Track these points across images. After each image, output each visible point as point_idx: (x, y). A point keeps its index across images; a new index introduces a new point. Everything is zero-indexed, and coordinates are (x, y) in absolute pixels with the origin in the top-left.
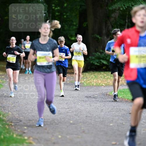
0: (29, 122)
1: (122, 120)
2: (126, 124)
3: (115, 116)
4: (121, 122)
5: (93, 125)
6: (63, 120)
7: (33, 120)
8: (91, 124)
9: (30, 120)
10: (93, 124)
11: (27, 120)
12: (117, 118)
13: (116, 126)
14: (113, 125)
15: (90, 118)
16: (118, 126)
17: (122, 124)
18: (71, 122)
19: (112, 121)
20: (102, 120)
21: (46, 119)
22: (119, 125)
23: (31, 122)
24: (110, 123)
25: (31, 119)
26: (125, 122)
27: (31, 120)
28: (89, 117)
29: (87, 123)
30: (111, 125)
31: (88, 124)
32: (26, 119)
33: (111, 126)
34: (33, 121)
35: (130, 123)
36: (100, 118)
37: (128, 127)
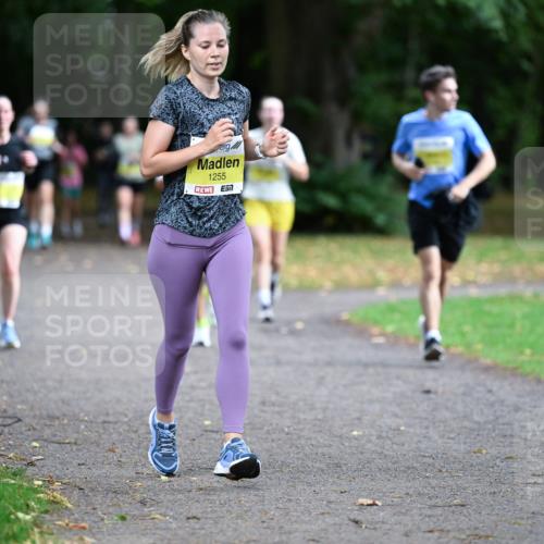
1: (396, 416)
2: (412, 430)
3: (371, 402)
4: (390, 421)
5: (288, 434)
7: (64, 415)
8: (283, 430)
9: (52, 418)
10: (286, 430)
11: (41, 417)
12: (377, 407)
13: (374, 438)
14: (363, 436)
15: (277, 409)
16: (379, 437)
17: (399, 430)
18: (207, 423)
19: (359, 419)
20: (320, 417)
21: (111, 412)
22: (384, 434)
23: (57, 423)
24: (352, 427)
25: (58, 414)
26: (406, 425)
27: (58, 418)
28: (273, 404)
29: (266, 428)
30: (355, 433)
31: (268, 432)
32: (37, 412)
33: (356, 438)
34: (66, 421)
35: (427, 428)
36: (312, 408)
37: (419, 442)
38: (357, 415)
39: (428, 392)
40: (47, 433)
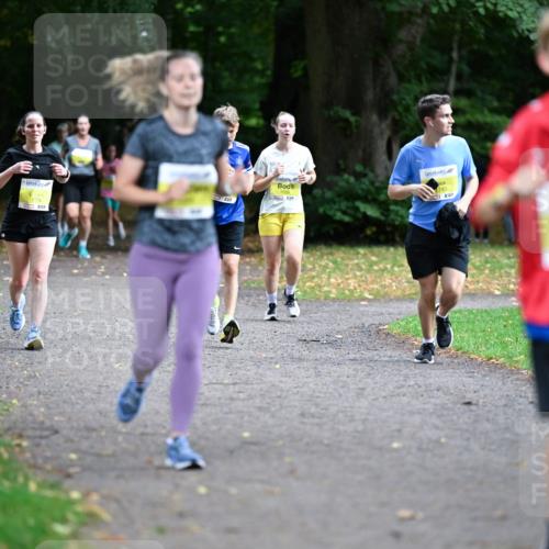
0: (85, 434)
1: (437, 427)
2: (452, 442)
3: (412, 413)
4: (433, 434)
5: (328, 445)
6: (214, 428)
7: (102, 427)
8: (321, 443)
9: (90, 429)
10: (326, 442)
11: (78, 430)
12: (417, 419)
13: (414, 451)
14: (404, 447)
15: (316, 421)
16: (420, 449)
17: (438, 442)
18: (246, 434)
19: (399, 431)
20: (360, 428)
21: (149, 423)
22: (424, 446)
23: (94, 434)
24: (392, 438)
25: (95, 425)
26: (446, 437)
27: (94, 430)
28: (313, 416)
29: (305, 440)
30: (395, 445)
31: (308, 444)
32: (75, 424)
33: (396, 450)
34: (103, 433)
35: (468, 439)
36: (352, 420)
37: (460, 454)
38: (397, 427)
39: (469, 403)
40: (85, 445)
